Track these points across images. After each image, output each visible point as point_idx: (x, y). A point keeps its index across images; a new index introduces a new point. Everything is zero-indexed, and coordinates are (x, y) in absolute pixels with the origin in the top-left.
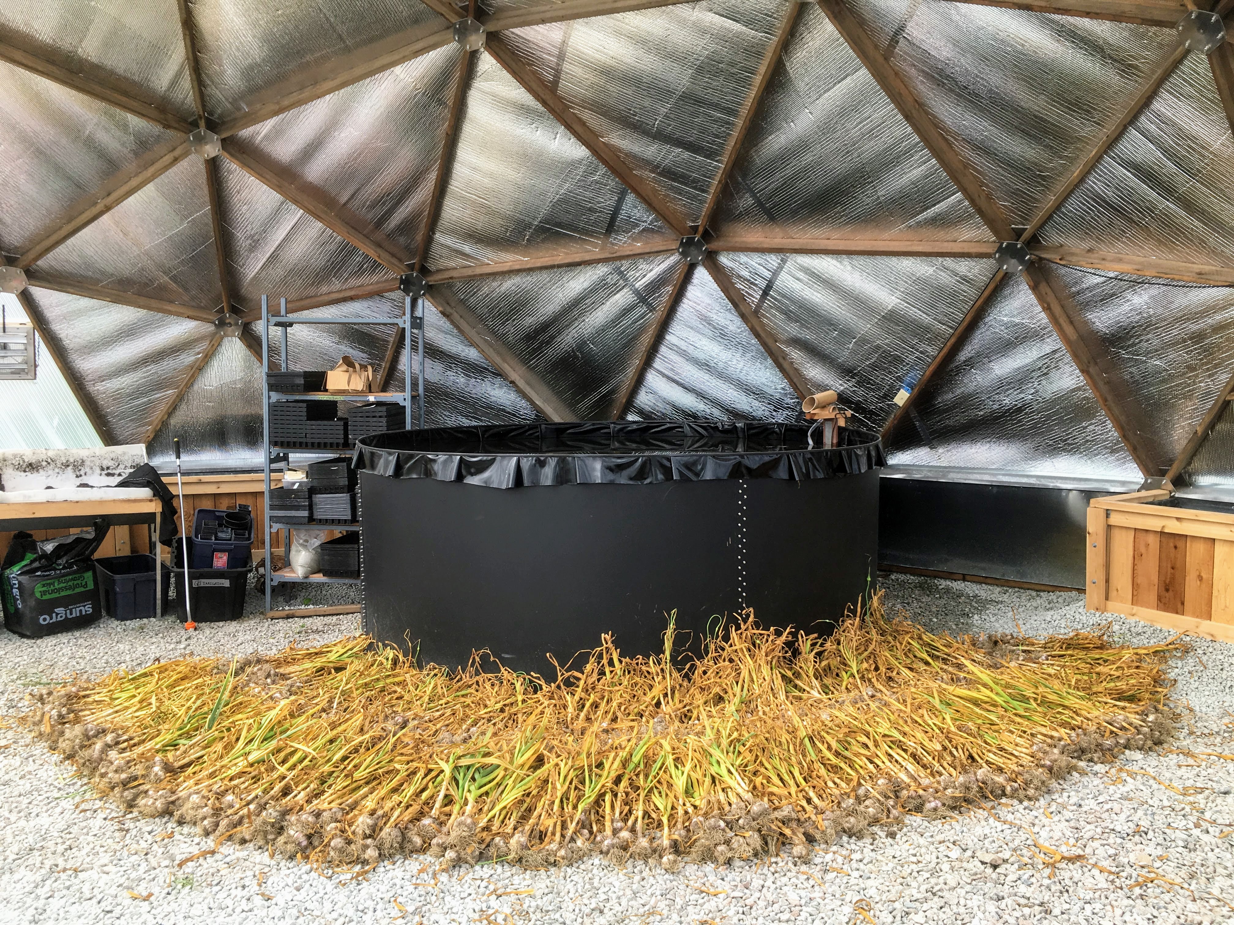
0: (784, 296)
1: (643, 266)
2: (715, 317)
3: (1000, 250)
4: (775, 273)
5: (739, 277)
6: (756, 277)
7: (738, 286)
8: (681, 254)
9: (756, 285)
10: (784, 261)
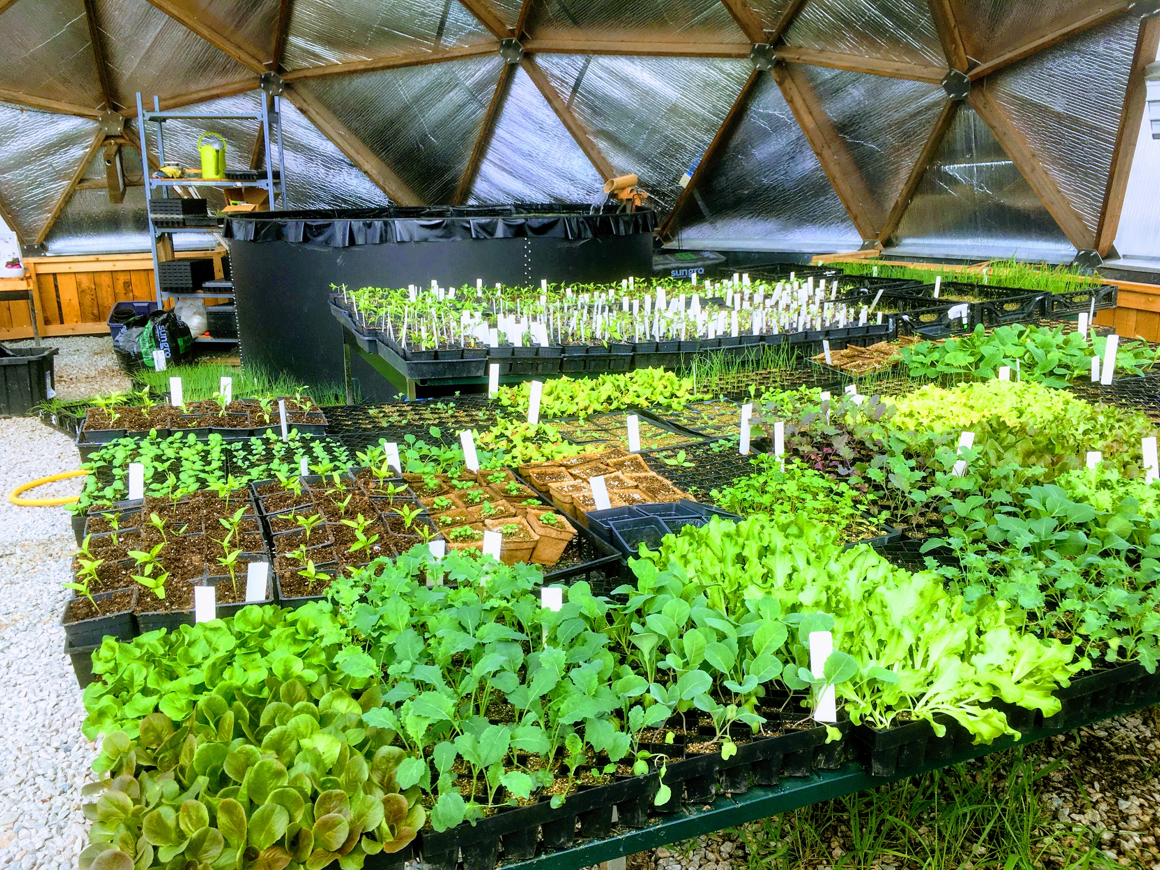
0: (589, 92)
1: (472, 66)
2: (535, 112)
3: (753, 50)
4: (582, 73)
5: (553, 76)
6: (567, 76)
7: (553, 84)
8: (502, 55)
9: (567, 83)
10: (588, 62)
